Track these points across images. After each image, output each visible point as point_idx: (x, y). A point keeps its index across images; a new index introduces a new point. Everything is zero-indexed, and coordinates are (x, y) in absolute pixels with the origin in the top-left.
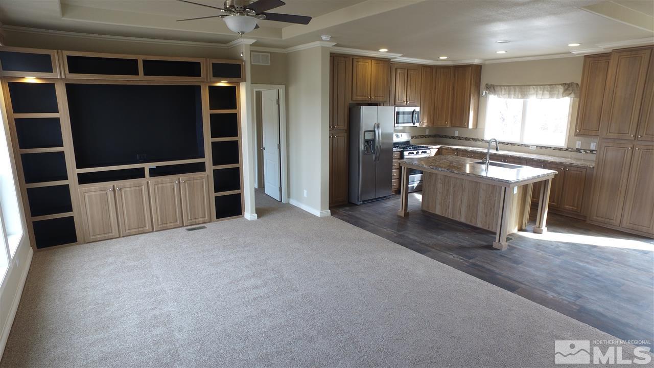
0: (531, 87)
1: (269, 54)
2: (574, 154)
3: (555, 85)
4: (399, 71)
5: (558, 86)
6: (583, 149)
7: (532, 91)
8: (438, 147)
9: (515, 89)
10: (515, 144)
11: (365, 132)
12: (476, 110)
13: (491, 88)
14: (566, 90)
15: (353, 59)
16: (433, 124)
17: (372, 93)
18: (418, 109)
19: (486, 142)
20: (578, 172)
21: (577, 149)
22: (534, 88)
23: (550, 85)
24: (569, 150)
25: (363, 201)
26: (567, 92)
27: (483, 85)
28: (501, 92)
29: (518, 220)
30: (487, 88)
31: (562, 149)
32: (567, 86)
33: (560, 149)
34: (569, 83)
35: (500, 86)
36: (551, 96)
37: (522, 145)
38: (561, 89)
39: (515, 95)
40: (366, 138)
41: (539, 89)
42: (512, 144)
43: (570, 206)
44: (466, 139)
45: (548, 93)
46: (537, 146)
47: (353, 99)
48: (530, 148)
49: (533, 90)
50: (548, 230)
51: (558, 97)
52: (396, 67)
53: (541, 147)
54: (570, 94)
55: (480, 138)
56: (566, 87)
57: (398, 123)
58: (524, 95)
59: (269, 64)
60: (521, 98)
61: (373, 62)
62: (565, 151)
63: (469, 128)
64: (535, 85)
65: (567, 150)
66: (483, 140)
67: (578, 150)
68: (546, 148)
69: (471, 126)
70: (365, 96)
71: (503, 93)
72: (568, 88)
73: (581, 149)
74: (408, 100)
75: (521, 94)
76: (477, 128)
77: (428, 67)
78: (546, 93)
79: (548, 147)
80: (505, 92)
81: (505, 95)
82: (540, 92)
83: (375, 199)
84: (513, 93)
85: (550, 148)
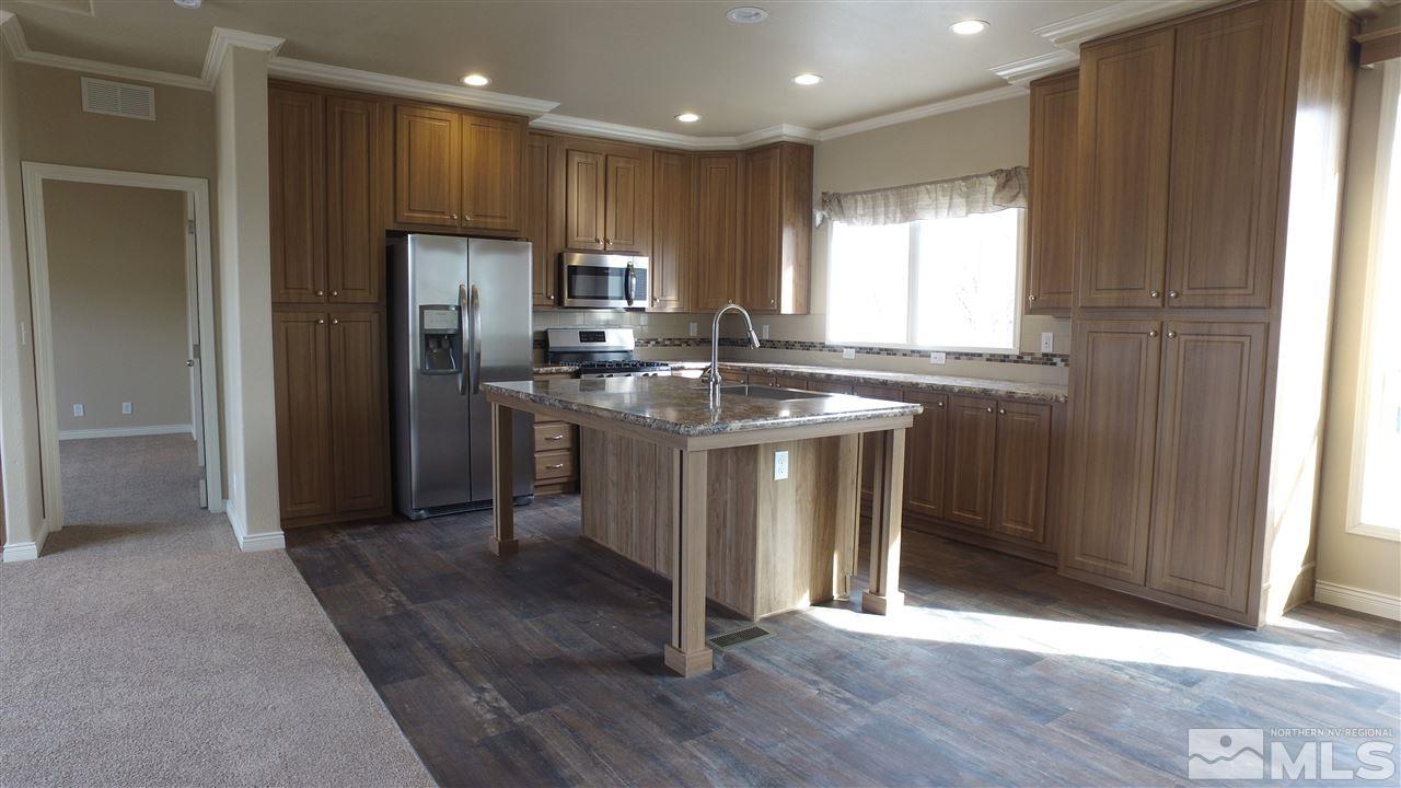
0: (923, 188)
1: (151, 91)
2: (1038, 371)
3: (977, 176)
4: (576, 158)
5: (982, 179)
6: (1060, 356)
7: (925, 200)
8: (704, 365)
9: (886, 198)
10: (898, 350)
11: (422, 308)
12: (804, 263)
13: (836, 203)
14: (1001, 187)
15: (395, 107)
16: (697, 305)
17: (467, 206)
18: (642, 262)
19: (833, 349)
20: (1031, 419)
21: (1045, 355)
22: (928, 192)
23: (965, 179)
24: (1027, 358)
25: (431, 510)
26: (1006, 193)
27: (817, 197)
28: (856, 210)
29: (807, 567)
30: (824, 201)
31: (1008, 356)
32: (1004, 175)
33: (1004, 358)
34: (1010, 168)
35: (853, 194)
36: (970, 209)
37: (913, 352)
38: (991, 184)
39: (886, 214)
40: (426, 327)
41: (940, 193)
42: (890, 352)
43: (1016, 522)
44: (789, 345)
45: (963, 201)
46: (948, 354)
47: (399, 220)
48: (932, 360)
49: (926, 198)
50: (909, 600)
51: (984, 210)
52: (566, 147)
53: (958, 356)
54: (1014, 198)
55: (816, 340)
56: (1003, 178)
57: (574, 297)
58: (908, 213)
59: (152, 117)
60: (900, 222)
61: (467, 120)
62: (1015, 362)
63: (783, 311)
64: (931, 183)
65: (1019, 359)
66: (823, 346)
67: (1048, 359)
68: (971, 356)
69: (787, 306)
70: (443, 213)
71: (860, 211)
72: (1008, 183)
73: (1055, 356)
74: (611, 236)
75: (902, 213)
76: (808, 313)
77: (673, 153)
78: (959, 201)
79: (973, 355)
80: (864, 209)
81: (867, 218)
82: (944, 201)
83: (470, 504)
84: (882, 209)
85: (980, 355)
